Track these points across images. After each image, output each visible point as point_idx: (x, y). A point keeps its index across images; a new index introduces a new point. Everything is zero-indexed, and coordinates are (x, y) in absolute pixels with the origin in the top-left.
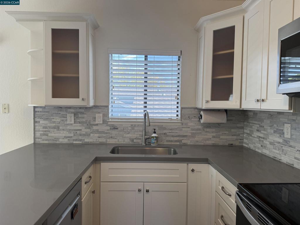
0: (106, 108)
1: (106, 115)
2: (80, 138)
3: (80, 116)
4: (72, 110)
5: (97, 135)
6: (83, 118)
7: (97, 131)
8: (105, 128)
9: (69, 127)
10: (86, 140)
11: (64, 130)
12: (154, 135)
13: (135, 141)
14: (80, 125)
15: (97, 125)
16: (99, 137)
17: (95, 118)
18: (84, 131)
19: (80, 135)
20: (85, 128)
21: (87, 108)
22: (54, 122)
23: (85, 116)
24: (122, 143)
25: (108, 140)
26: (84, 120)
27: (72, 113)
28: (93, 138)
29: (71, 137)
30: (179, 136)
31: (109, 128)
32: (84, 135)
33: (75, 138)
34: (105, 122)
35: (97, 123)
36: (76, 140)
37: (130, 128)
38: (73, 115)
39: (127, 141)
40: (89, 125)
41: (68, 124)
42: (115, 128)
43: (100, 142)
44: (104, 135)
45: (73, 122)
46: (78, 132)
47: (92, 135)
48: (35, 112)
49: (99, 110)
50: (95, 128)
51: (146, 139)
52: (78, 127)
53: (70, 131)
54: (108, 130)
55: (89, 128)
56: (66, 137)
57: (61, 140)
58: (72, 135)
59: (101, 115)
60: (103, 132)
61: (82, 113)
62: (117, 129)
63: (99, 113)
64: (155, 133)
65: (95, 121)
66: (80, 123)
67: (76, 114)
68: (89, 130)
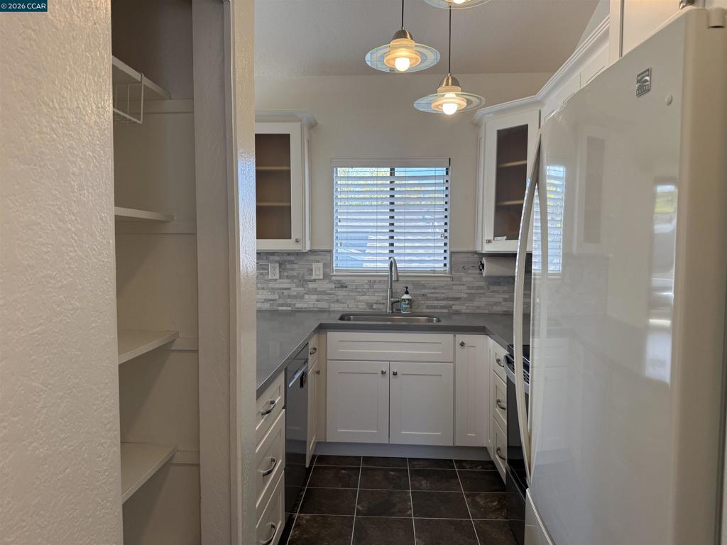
0: (328, 254)
1: (328, 265)
2: (289, 301)
3: (288, 266)
4: (277, 258)
5: (315, 297)
6: (293, 270)
7: (315, 291)
8: (327, 286)
9: (271, 285)
10: (297, 306)
11: (263, 289)
12: (406, 296)
13: (375, 306)
14: (289, 281)
15: (315, 280)
16: (318, 301)
17: (312, 270)
18: (295, 290)
19: (289, 297)
20: (297, 287)
21: (298, 254)
23: (296, 266)
24: (355, 309)
25: (332, 305)
26: (294, 273)
27: (276, 262)
28: (310, 302)
29: (275, 300)
30: (447, 299)
31: (333, 286)
32: (295, 297)
33: (281, 301)
34: (327, 276)
35: (314, 277)
36: (282, 305)
37: (367, 286)
38: (278, 265)
39: (362, 308)
40: (303, 282)
41: (270, 280)
42: (342, 287)
43: (319, 308)
44: (326, 297)
45: (277, 276)
46: (286, 292)
47: (306, 297)
49: (318, 258)
50: (311, 285)
51: (392, 304)
52: (285, 284)
53: (273, 290)
54: (331, 289)
55: (303, 286)
56: (266, 300)
58: (276, 297)
59: (321, 265)
60: (324, 293)
61: (291, 262)
62: (346, 287)
63: (318, 262)
64: (407, 293)
65: (311, 274)
66: (288, 277)
67: (282, 264)
68: (302, 289)
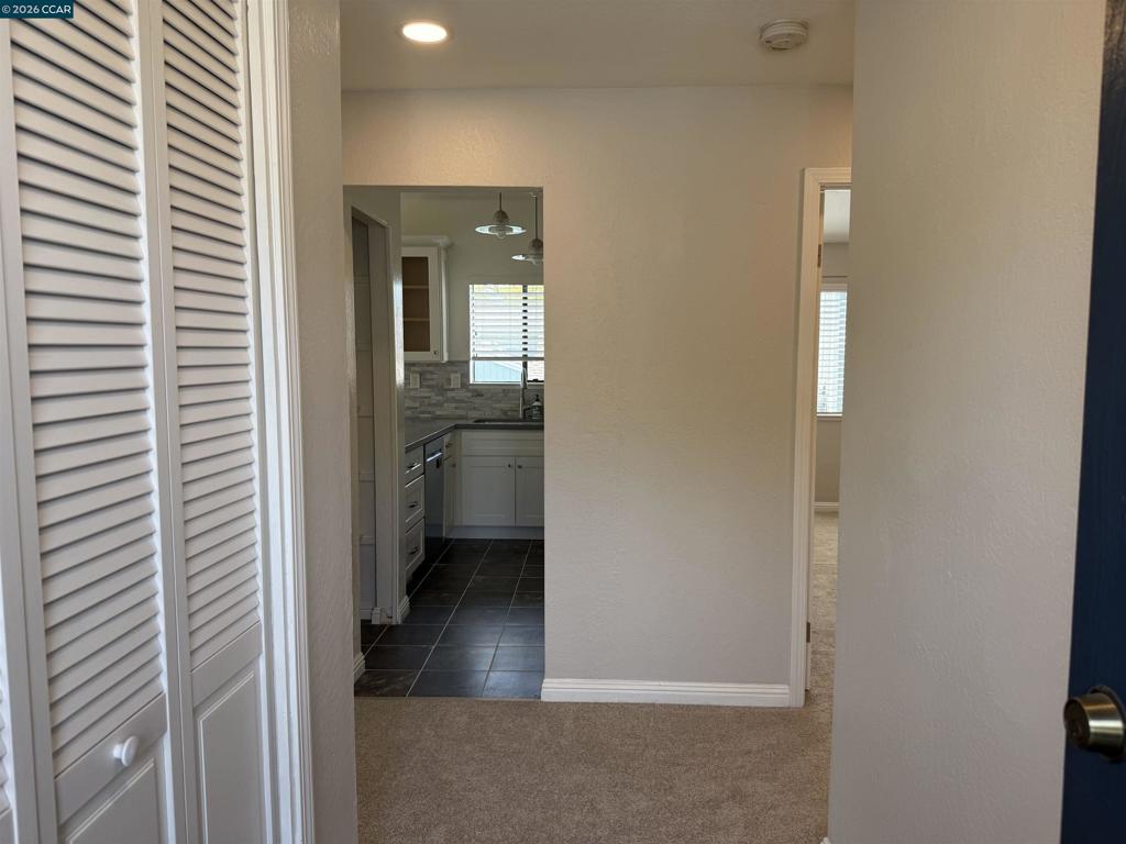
0: (465, 365)
1: (466, 375)
2: (430, 409)
3: (428, 376)
4: (417, 369)
5: (454, 405)
6: (433, 379)
7: (454, 400)
8: (464, 394)
9: (412, 394)
10: (438, 413)
12: (536, 404)
13: (509, 413)
14: (429, 390)
15: (453, 390)
16: (456, 408)
17: (450, 380)
18: (435, 398)
19: (429, 405)
20: (437, 395)
21: (437, 365)
23: (435, 376)
25: (469, 413)
27: (417, 372)
28: (448, 409)
29: (417, 408)
33: (422, 409)
34: (464, 385)
35: (452, 386)
36: (423, 413)
37: (501, 395)
38: (418, 375)
39: (497, 414)
40: (442, 390)
41: (413, 389)
42: (478, 395)
43: (456, 414)
44: (463, 405)
45: (418, 386)
46: (426, 400)
47: (446, 405)
49: (455, 369)
50: (450, 394)
51: (524, 410)
52: (425, 393)
53: (415, 399)
54: (469, 398)
55: (442, 395)
58: (417, 405)
59: (459, 375)
60: (462, 401)
61: (432, 373)
62: (482, 395)
63: (456, 372)
64: (537, 400)
65: (449, 383)
68: (440, 398)
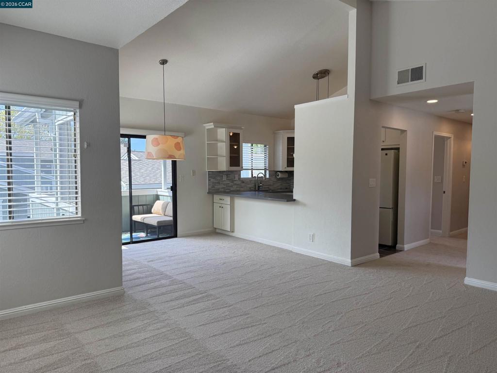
0: (240, 173)
2: (229, 188)
4: (226, 173)
5: (236, 186)
7: (236, 184)
8: (239, 182)
10: (232, 189)
15: (236, 180)
20: (231, 183)
22: (217, 180)
26: (230, 178)
30: (268, 185)
31: (241, 182)
32: (231, 186)
36: (227, 189)
37: (249, 182)
40: (233, 181)
43: (237, 190)
45: (226, 179)
46: (228, 185)
47: (234, 186)
48: (209, 174)
50: (235, 182)
52: (228, 182)
53: (224, 184)
56: (222, 188)
57: (220, 190)
58: (225, 187)
59: (238, 175)
60: (238, 185)
62: (245, 182)
63: (236, 174)
64: (261, 184)
65: (235, 178)
66: (229, 180)
67: (227, 175)
